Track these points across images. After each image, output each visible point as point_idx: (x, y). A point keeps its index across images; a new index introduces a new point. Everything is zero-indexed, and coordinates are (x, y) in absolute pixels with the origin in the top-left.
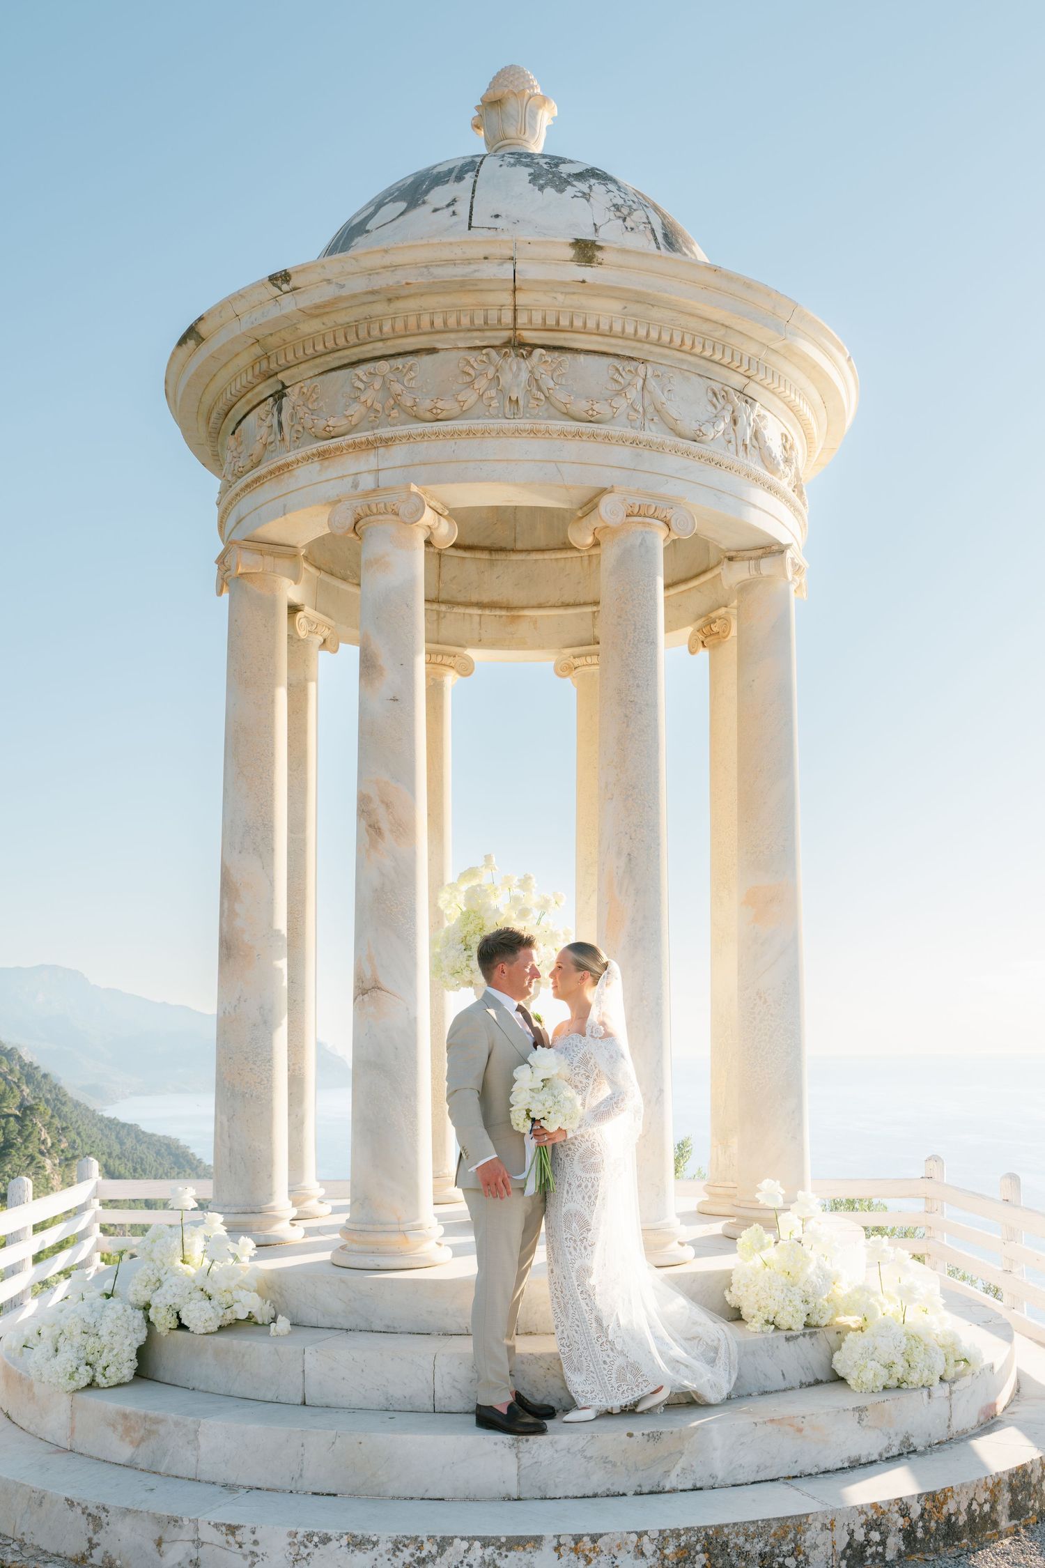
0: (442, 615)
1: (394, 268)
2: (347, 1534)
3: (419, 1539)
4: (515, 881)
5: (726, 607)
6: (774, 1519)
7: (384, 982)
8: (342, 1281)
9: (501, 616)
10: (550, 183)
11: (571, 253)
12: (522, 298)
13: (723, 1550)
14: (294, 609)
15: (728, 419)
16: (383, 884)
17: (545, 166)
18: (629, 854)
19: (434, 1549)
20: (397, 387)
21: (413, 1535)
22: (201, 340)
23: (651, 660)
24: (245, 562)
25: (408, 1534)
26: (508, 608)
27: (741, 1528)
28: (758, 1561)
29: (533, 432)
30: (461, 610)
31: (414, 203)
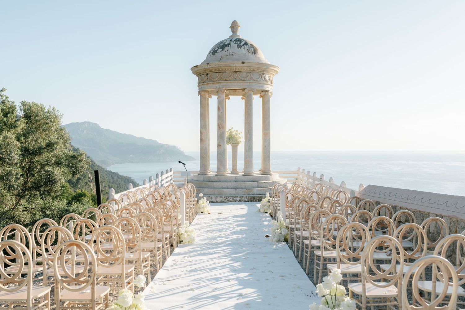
1: (221, 64)
7: (221, 145)
8: (216, 177)
9: (234, 91)
10: (239, 47)
11: (241, 63)
12: (236, 67)
15: (261, 77)
16: (221, 133)
17: (239, 44)
20: (222, 76)
22: (197, 67)
24: (203, 93)
27: (256, 197)
29: (237, 82)
31: (223, 50)
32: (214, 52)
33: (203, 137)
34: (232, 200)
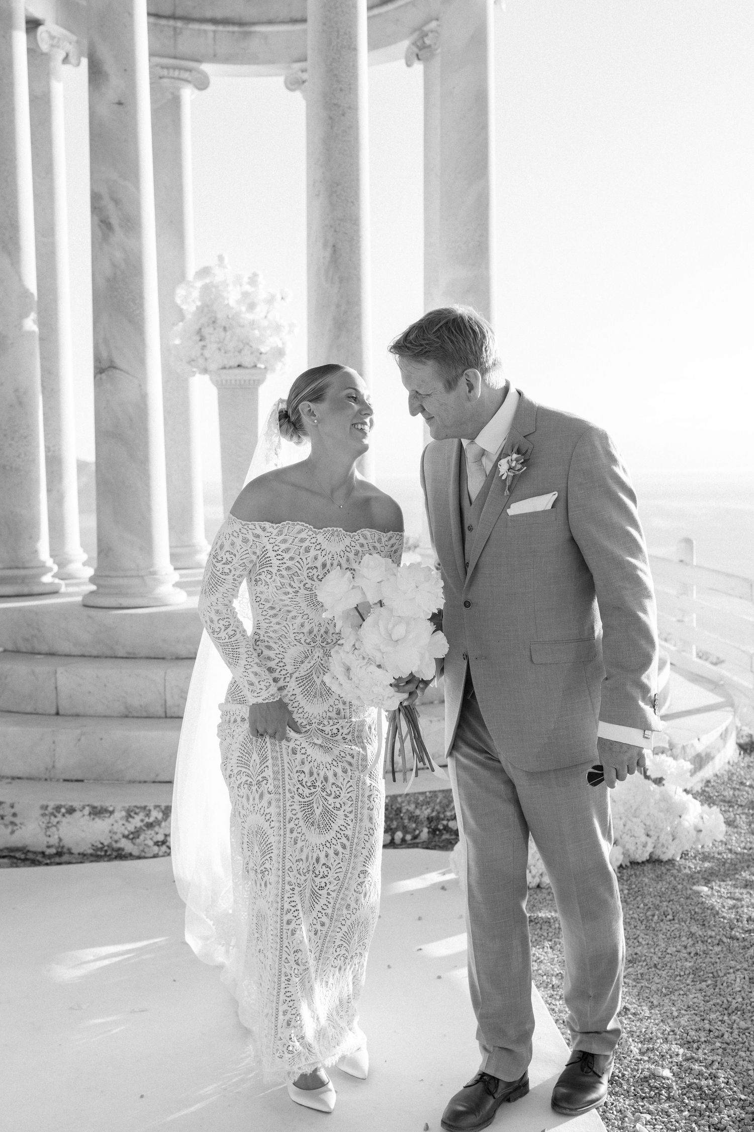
0: (178, 31)
2: (88, 805)
3: (148, 808)
4: (246, 279)
5: (437, 19)
6: (440, 791)
7: (118, 361)
8: (89, 617)
9: (233, 32)
13: (397, 814)
14: (33, 24)
16: (115, 274)
18: (334, 246)
19: (160, 816)
21: (143, 805)
23: (354, 66)
25: (138, 805)
26: (241, 24)
28: (426, 823)
30: (196, 26)
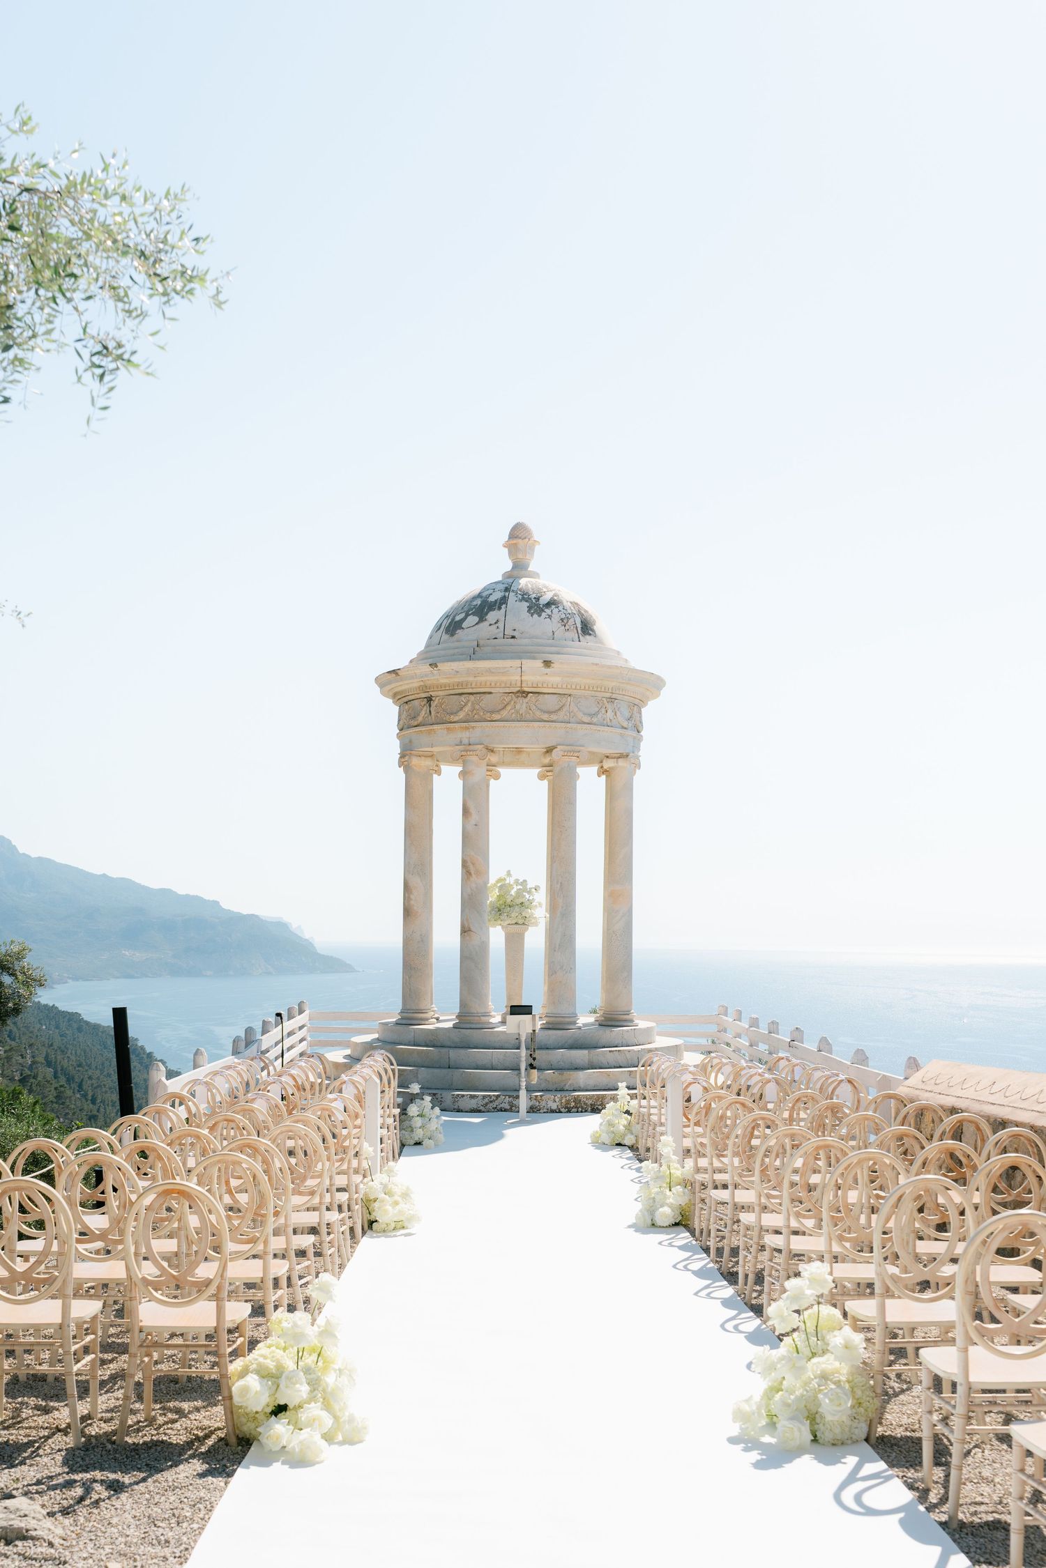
1: (477, 668)
7: (472, 928)
8: (457, 1031)
10: (535, 611)
11: (542, 665)
12: (523, 678)
15: (604, 711)
16: (472, 893)
17: (534, 601)
20: (477, 707)
22: (396, 674)
24: (414, 760)
27: (586, 1096)
29: (528, 727)
31: (482, 619)
32: (451, 625)
33: (412, 902)
34: (509, 1107)
